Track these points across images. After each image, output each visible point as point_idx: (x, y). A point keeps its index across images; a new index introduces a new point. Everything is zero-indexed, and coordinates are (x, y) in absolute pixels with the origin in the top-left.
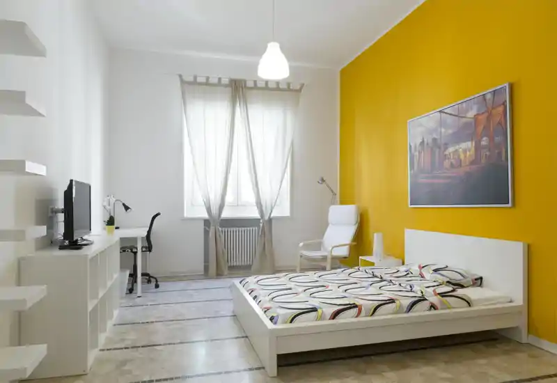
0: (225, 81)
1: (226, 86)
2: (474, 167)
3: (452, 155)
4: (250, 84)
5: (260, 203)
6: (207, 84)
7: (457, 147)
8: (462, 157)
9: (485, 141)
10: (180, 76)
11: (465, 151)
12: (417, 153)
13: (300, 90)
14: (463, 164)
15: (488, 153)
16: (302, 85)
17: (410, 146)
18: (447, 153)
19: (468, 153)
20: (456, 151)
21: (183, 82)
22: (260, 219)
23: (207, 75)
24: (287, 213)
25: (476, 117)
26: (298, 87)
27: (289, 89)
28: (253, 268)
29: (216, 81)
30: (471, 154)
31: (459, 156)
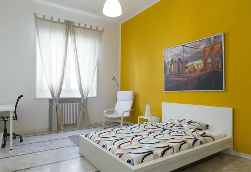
0: (62, 21)
1: (63, 23)
2: (203, 73)
3: (190, 66)
4: (77, 25)
5: (82, 90)
6: (51, 21)
7: (193, 63)
8: (196, 67)
9: (209, 60)
10: (35, 14)
11: (198, 65)
12: (169, 66)
13: (102, 31)
14: (196, 71)
15: (211, 66)
16: (104, 29)
17: (165, 62)
18: (187, 65)
19: (199, 66)
20: (192, 64)
21: (36, 18)
22: (81, 99)
23: (52, 16)
24: (95, 95)
25: (204, 49)
26: (101, 30)
27: (97, 30)
28: (78, 125)
29: (57, 20)
30: (201, 66)
31: (194, 67)
